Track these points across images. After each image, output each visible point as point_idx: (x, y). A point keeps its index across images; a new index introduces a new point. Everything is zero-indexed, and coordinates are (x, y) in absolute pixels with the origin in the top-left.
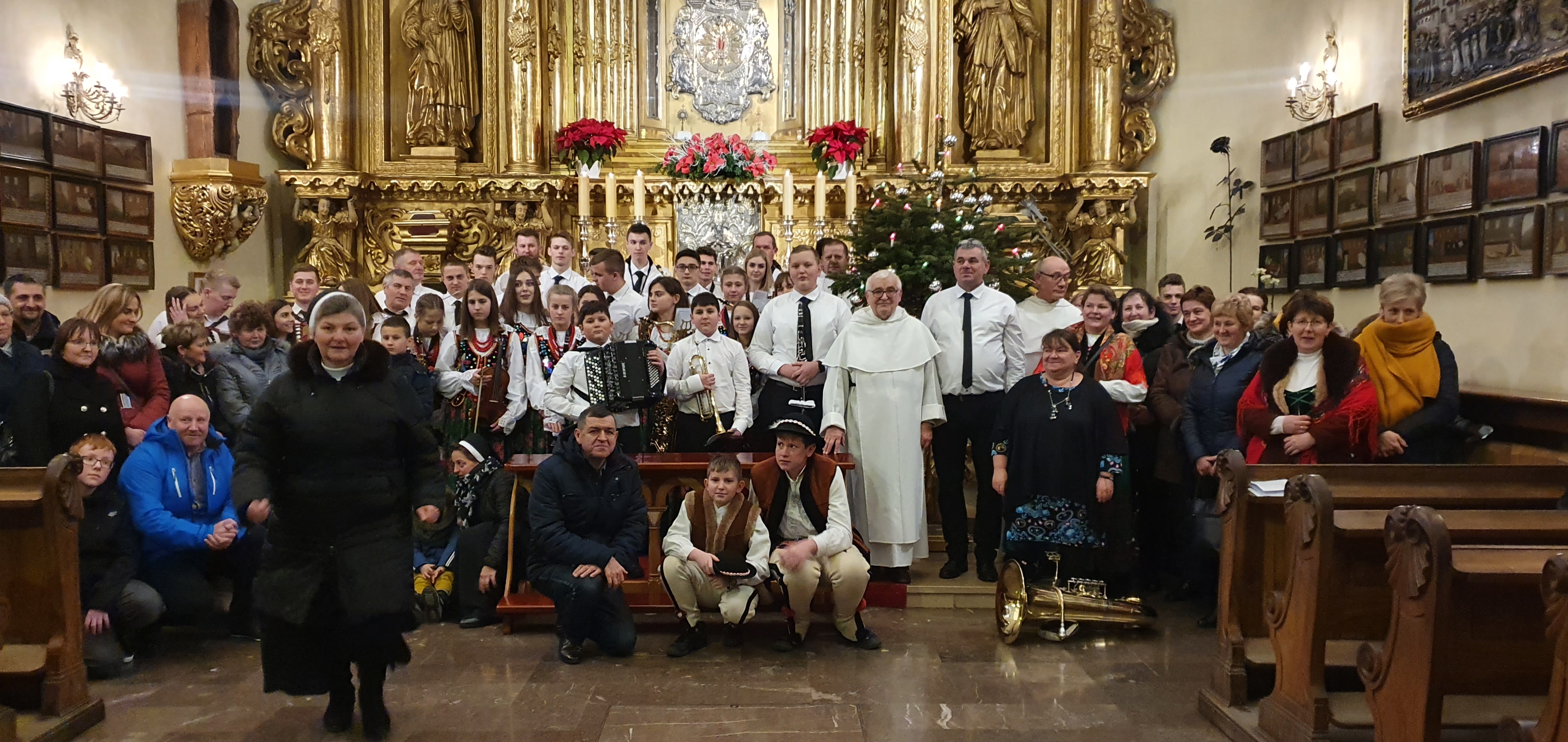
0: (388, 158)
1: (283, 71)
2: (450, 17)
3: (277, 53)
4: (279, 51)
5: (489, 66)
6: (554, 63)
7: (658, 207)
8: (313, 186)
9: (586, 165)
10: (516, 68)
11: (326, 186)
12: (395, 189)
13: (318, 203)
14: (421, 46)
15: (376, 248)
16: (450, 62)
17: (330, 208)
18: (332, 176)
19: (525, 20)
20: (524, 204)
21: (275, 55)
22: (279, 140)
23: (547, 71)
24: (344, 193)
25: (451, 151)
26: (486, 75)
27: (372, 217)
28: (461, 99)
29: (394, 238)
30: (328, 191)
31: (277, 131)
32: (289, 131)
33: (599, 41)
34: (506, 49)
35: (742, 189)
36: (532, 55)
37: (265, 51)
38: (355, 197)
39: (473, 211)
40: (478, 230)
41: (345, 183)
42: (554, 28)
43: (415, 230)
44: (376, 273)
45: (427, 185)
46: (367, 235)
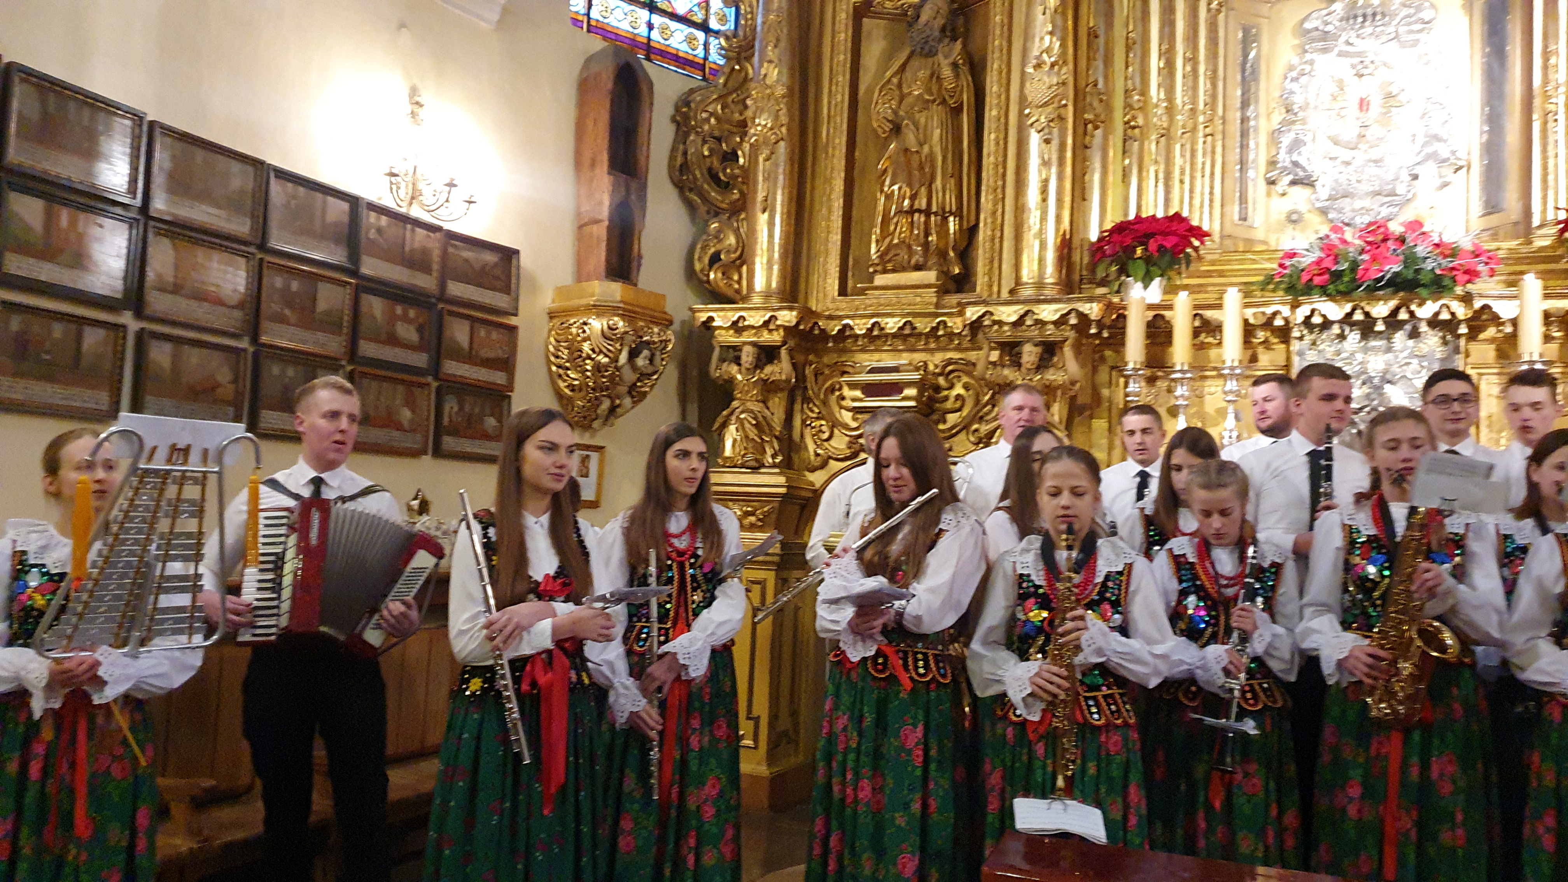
0: (843, 292)
1: (713, 177)
2: (941, 86)
3: (706, 153)
4: (711, 150)
5: (993, 148)
6: (1093, 136)
7: (1260, 350)
8: (737, 327)
9: (1139, 285)
10: (1035, 139)
11: (753, 327)
12: (847, 333)
13: (741, 350)
14: (897, 129)
15: (818, 418)
16: (938, 150)
17: (758, 358)
18: (762, 313)
19: (1053, 65)
20: (1036, 345)
21: (704, 157)
22: (702, 270)
23: (1082, 148)
24: (776, 337)
25: (930, 276)
26: (988, 161)
27: (816, 375)
28: (951, 201)
29: (844, 403)
30: (755, 335)
31: (700, 259)
32: (715, 258)
33: (1165, 104)
34: (1021, 113)
35: (1426, 311)
36: (1061, 118)
37: (691, 150)
38: (791, 343)
39: (956, 363)
40: (962, 391)
41: (778, 323)
42: (1096, 85)
43: (871, 389)
44: (817, 455)
45: (892, 324)
46: (807, 400)
